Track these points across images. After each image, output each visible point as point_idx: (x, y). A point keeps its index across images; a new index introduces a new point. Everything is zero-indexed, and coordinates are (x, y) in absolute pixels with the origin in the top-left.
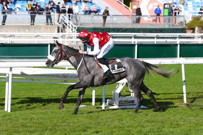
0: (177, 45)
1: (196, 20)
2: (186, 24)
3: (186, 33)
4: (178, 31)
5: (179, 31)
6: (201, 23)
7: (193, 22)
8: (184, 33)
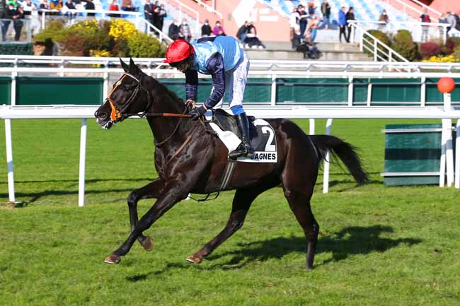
0: (10, 80)
1: (55, 27)
2: (33, 37)
3: (33, 54)
4: (17, 51)
5: (19, 50)
6: (64, 35)
7: (48, 32)
8: (29, 54)
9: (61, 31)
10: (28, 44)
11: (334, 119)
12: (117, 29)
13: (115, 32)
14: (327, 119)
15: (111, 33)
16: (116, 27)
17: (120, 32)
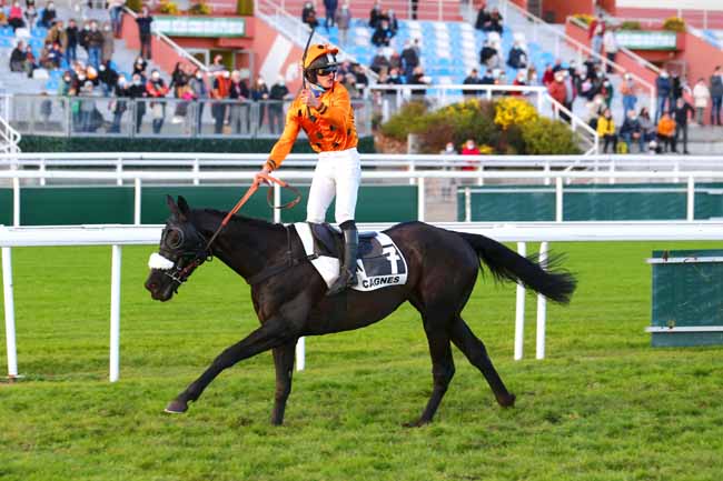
1: (413, 113)
7: (402, 119)
9: (421, 118)
10: (367, 138)
11: (549, 242)
12: (506, 113)
13: (503, 117)
14: (540, 243)
15: (498, 119)
16: (503, 109)
17: (511, 117)
